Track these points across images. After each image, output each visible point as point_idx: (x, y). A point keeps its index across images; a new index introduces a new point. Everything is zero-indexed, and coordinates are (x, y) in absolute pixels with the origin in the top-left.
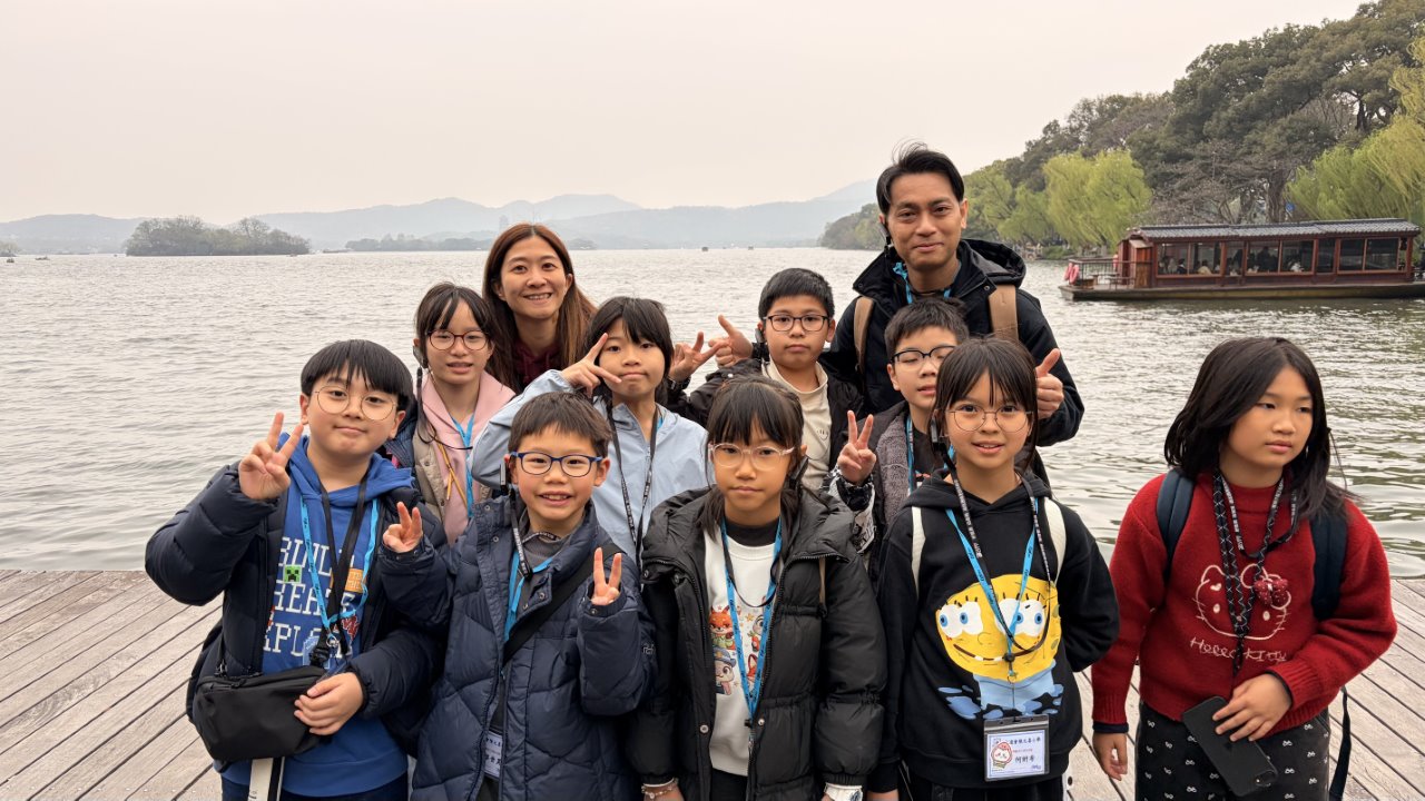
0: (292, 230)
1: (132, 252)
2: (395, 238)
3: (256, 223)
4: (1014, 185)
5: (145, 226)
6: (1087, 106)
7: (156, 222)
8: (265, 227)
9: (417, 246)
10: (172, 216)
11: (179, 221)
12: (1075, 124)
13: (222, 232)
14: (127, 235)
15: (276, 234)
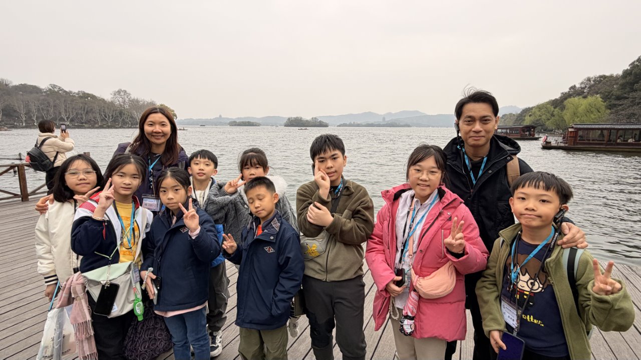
0: (325, 121)
1: (285, 126)
2: (352, 123)
3: (315, 118)
4: (555, 108)
5: (289, 119)
6: (589, 80)
7: (292, 118)
8: (318, 120)
9: (358, 125)
10: (295, 116)
11: (297, 118)
12: (583, 86)
13: (307, 121)
14: (285, 121)
15: (320, 122)
